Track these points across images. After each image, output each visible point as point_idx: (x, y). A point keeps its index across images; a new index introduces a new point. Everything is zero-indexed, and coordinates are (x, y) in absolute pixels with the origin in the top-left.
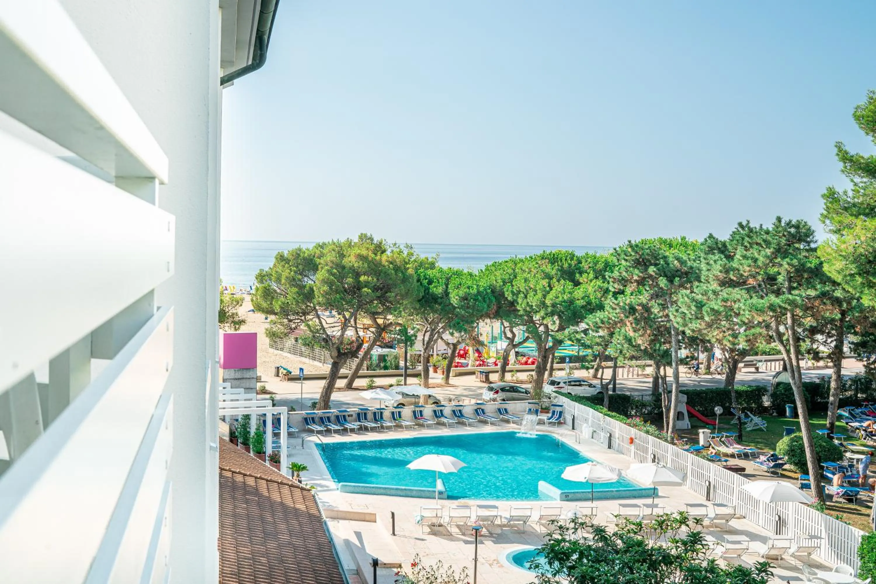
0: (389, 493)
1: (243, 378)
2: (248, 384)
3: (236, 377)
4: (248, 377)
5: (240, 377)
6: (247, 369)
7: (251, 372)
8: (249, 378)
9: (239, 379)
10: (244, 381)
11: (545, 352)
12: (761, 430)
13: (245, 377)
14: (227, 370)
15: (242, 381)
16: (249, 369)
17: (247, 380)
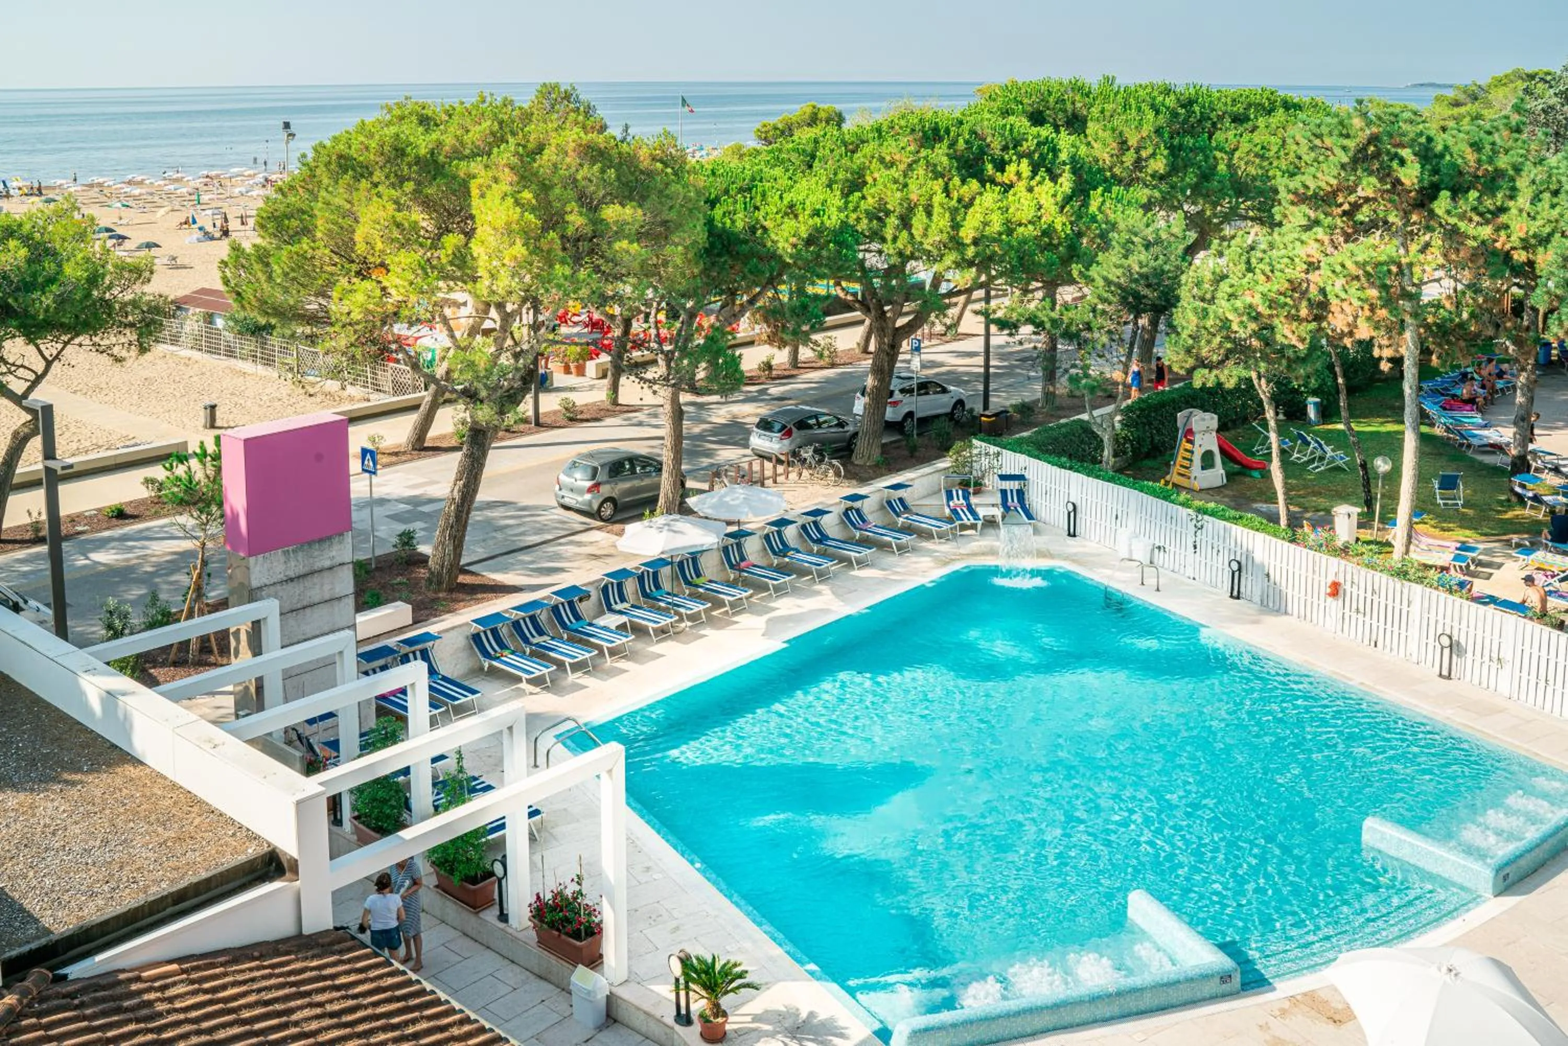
0: (1068, 1019)
1: (312, 573)
2: (327, 587)
3: (291, 574)
4: (327, 563)
5: (301, 570)
6: (321, 541)
7: (336, 547)
8: (330, 568)
9: (299, 577)
10: (316, 579)
11: (894, 336)
12: (1338, 469)
13: (318, 565)
14: (260, 557)
15: (308, 582)
16: (329, 538)
17: (326, 574)
